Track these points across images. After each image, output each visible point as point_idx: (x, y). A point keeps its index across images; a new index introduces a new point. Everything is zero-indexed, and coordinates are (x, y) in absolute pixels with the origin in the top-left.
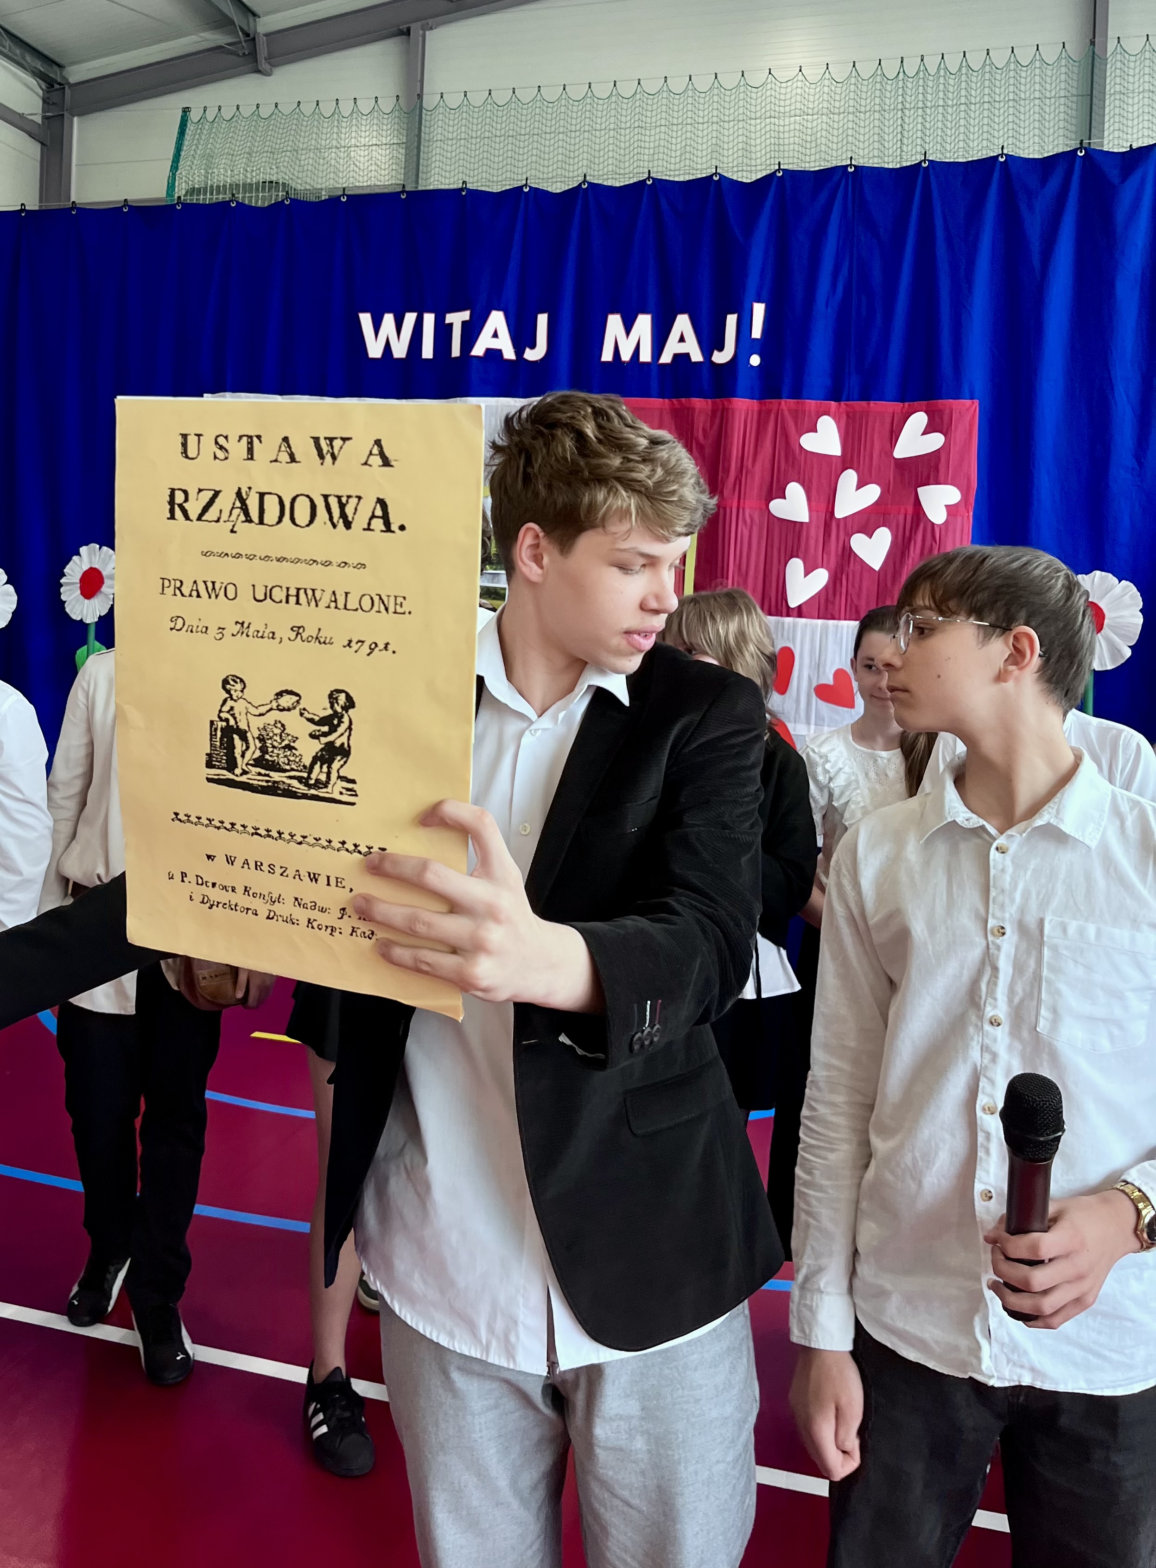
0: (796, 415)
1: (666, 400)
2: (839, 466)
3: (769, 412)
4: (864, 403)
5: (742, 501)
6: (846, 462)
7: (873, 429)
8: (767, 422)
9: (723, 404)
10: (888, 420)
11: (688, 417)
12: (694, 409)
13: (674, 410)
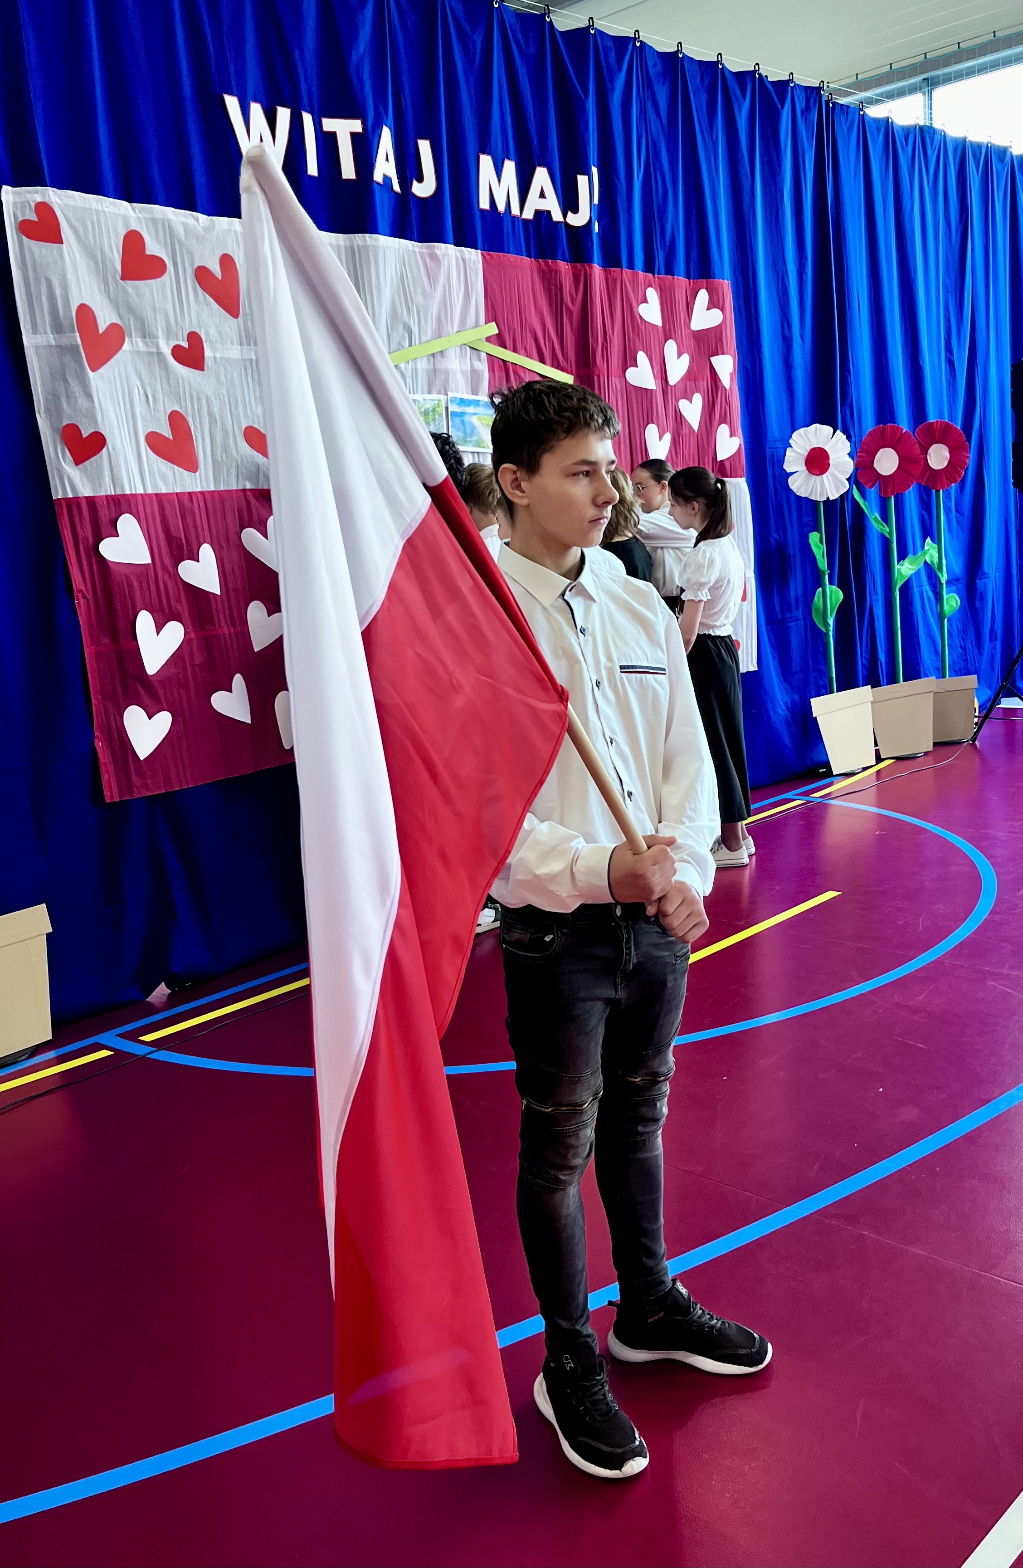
0: (633, 285)
2: (663, 335)
3: (615, 281)
4: (668, 277)
5: (609, 367)
6: (666, 332)
7: (679, 303)
8: (615, 292)
9: (584, 270)
10: (685, 294)
11: (556, 280)
12: (560, 272)
13: (541, 271)
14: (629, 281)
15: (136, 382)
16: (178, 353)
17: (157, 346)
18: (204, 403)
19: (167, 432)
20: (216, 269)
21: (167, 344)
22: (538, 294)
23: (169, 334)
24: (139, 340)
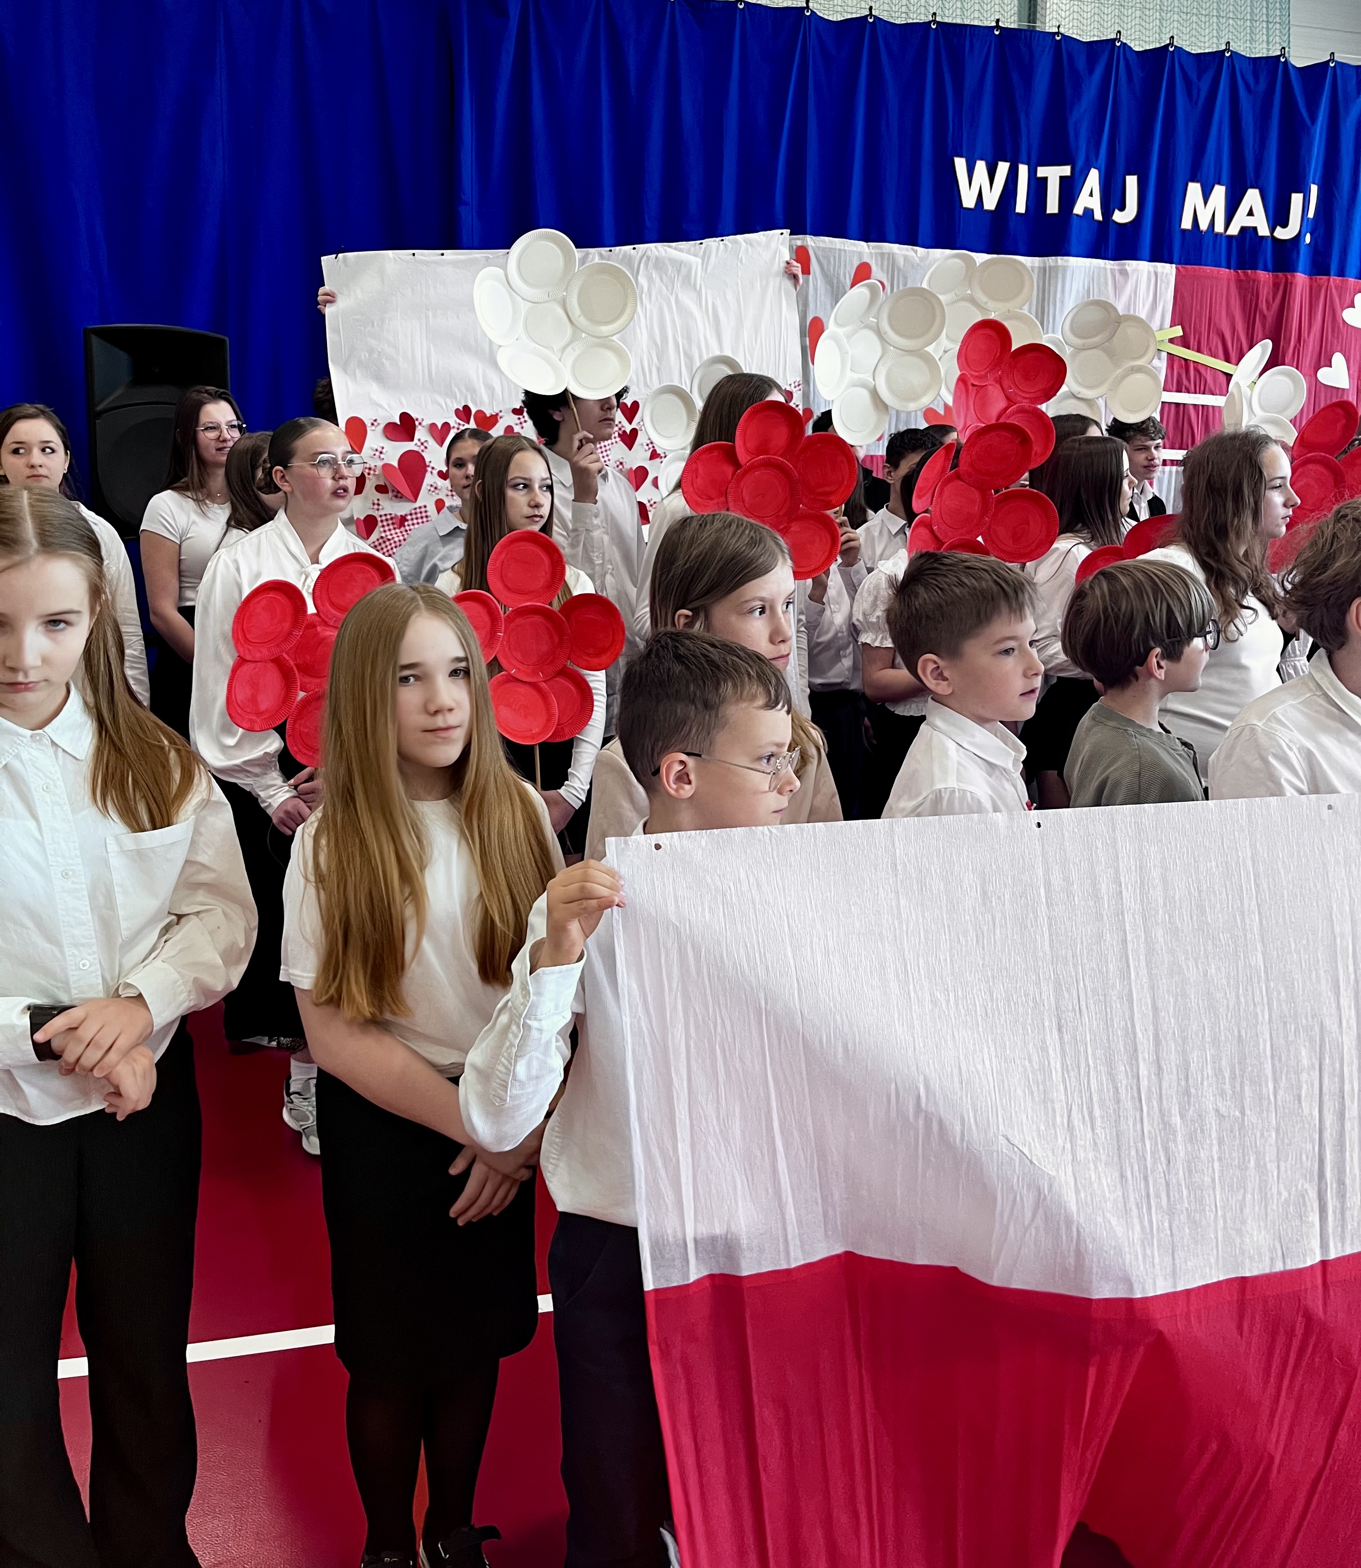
0: (1341, 290)
1: (1233, 271)
3: (1320, 287)
8: (1318, 299)
9: (1287, 279)
11: (1253, 288)
12: (1259, 281)
13: (1239, 281)
14: (1336, 288)
22: (1232, 301)
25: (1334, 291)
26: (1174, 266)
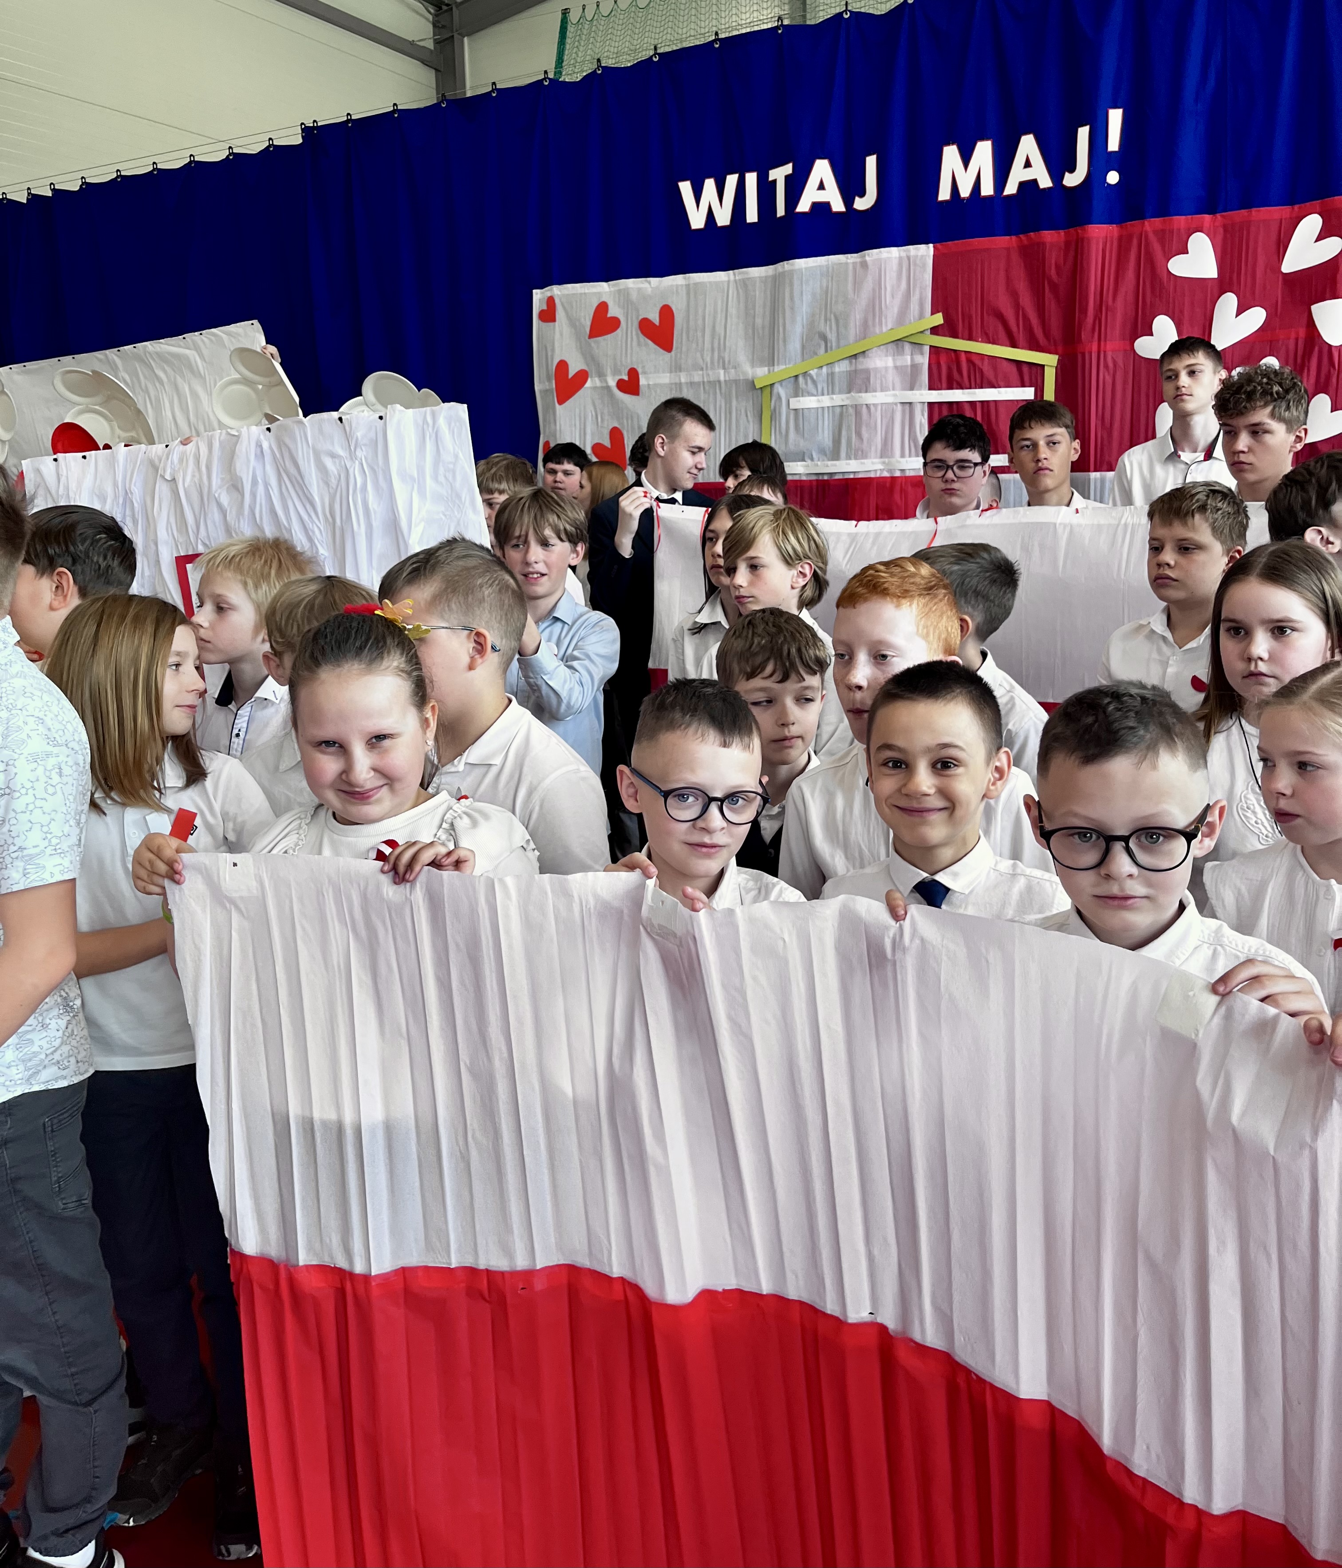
0: (1163, 236)
1: (1014, 238)
2: (1216, 292)
3: (1130, 237)
4: (1244, 212)
5: (1102, 343)
6: (1222, 285)
7: (1256, 242)
8: (1128, 250)
9: (1078, 233)
10: (1274, 228)
11: (1038, 253)
12: (1045, 244)
13: (1021, 248)
14: (1155, 232)
15: (590, 408)
16: (622, 386)
17: (606, 382)
18: (635, 420)
19: (607, 443)
20: (655, 318)
21: (613, 380)
23: (616, 371)
24: (597, 379)
25: (1152, 237)
26: (931, 245)
